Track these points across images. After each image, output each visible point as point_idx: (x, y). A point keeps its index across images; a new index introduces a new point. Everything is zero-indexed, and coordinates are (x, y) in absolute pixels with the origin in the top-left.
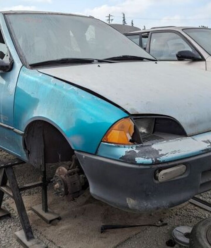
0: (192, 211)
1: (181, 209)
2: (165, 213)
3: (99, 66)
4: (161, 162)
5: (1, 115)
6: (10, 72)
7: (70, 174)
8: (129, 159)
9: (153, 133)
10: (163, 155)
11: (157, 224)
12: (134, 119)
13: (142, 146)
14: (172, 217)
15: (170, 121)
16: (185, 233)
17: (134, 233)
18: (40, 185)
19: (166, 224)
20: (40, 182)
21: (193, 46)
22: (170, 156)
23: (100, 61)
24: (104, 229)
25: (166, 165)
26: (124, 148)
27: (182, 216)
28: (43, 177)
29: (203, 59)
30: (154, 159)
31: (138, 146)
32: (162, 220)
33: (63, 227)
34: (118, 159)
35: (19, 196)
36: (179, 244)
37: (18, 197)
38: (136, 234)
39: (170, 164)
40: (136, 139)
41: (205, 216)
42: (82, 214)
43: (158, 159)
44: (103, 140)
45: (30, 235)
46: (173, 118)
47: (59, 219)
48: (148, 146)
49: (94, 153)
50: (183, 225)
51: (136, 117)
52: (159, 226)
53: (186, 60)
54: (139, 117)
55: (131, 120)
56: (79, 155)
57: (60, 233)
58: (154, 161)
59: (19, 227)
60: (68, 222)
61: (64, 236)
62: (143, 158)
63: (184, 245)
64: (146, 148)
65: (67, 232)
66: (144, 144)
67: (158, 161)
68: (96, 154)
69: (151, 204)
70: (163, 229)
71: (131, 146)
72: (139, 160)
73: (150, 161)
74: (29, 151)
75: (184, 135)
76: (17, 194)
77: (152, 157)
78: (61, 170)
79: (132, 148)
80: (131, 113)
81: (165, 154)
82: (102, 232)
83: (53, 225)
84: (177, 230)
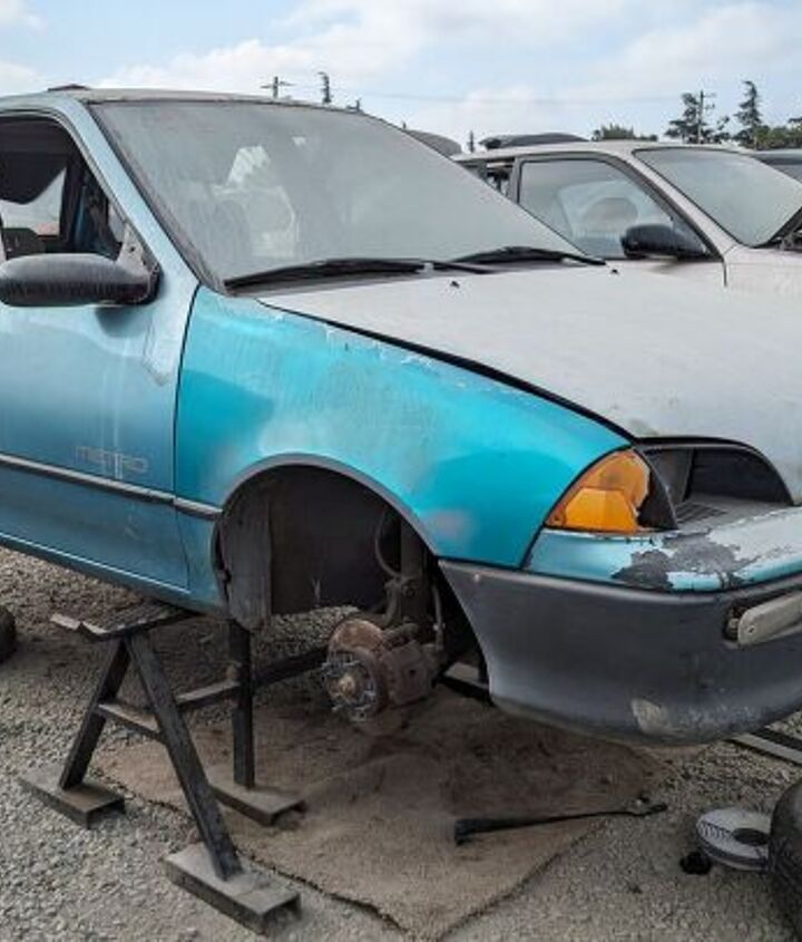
0: (733, 762)
1: (697, 757)
2: (650, 774)
3: (455, 284)
4: (745, 583)
5: (116, 455)
6: (148, 308)
7: (394, 643)
8: (646, 576)
9: (687, 496)
10: (745, 562)
11: (630, 810)
12: (649, 453)
13: (681, 537)
14: (676, 783)
15: (745, 459)
16: (735, 831)
17: (568, 838)
18: (231, 694)
19: (663, 808)
20: (230, 684)
21: (674, 209)
22: (767, 566)
23: (441, 267)
24: (465, 834)
25: (757, 592)
26: (625, 545)
27: (704, 780)
28: (239, 665)
29: (713, 255)
30: (724, 575)
31: (669, 536)
32: (645, 796)
33: (325, 834)
34: (608, 579)
35: (182, 730)
36: (723, 864)
37: (177, 732)
38: (575, 844)
39: (769, 588)
40: (653, 516)
41: (780, 777)
42: (377, 789)
43: (736, 574)
44: (548, 522)
45: (230, 863)
46: (752, 448)
47: (299, 808)
48: (698, 535)
49: (515, 564)
50: (716, 807)
51: (649, 448)
52: (642, 816)
53: (654, 256)
54: (660, 447)
55: (637, 457)
56: (456, 574)
57: (320, 852)
58: (727, 580)
59: (169, 843)
60: (335, 816)
61: (337, 861)
62: (690, 571)
63: (739, 866)
64: (693, 542)
65: (343, 848)
66: (685, 529)
67: (737, 578)
68: (522, 567)
69: (711, 716)
70: (657, 824)
71: (648, 538)
72: (678, 579)
73: (713, 580)
74: (227, 573)
75: (785, 501)
76: (174, 725)
77: (718, 568)
78: (353, 630)
79: (651, 542)
80: (637, 435)
81: (751, 558)
82: (460, 843)
83: (284, 829)
84: (709, 820)
